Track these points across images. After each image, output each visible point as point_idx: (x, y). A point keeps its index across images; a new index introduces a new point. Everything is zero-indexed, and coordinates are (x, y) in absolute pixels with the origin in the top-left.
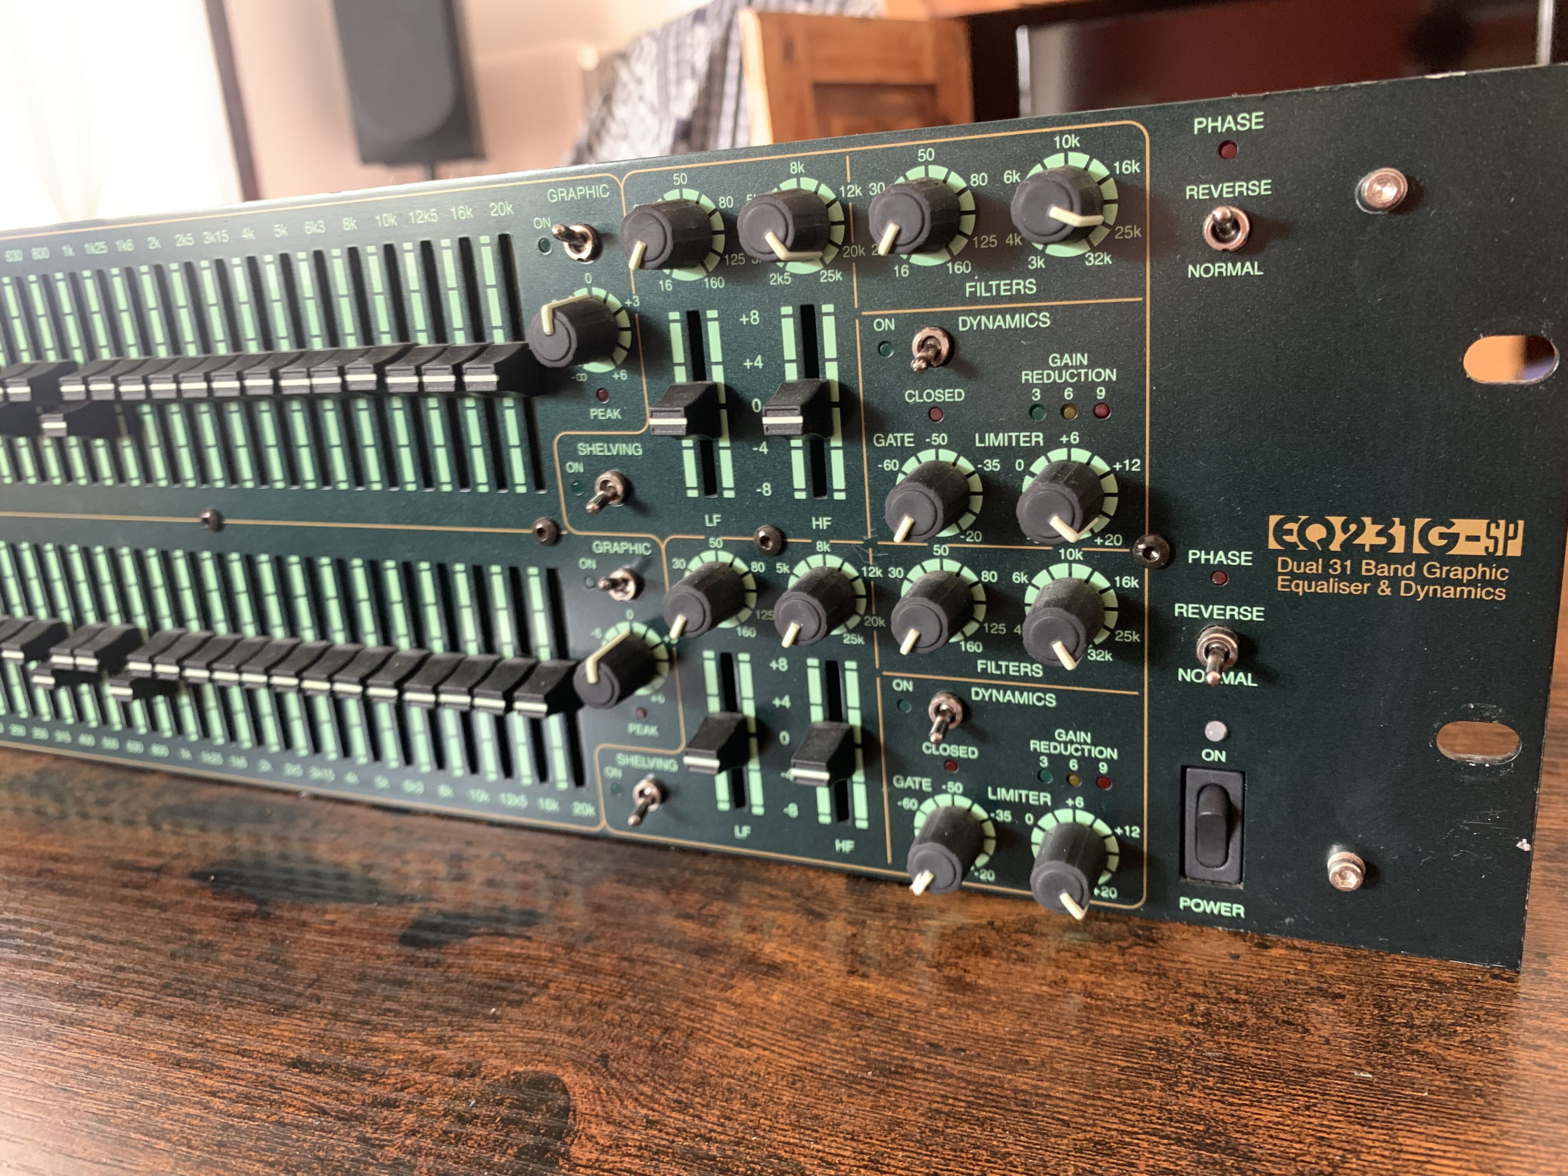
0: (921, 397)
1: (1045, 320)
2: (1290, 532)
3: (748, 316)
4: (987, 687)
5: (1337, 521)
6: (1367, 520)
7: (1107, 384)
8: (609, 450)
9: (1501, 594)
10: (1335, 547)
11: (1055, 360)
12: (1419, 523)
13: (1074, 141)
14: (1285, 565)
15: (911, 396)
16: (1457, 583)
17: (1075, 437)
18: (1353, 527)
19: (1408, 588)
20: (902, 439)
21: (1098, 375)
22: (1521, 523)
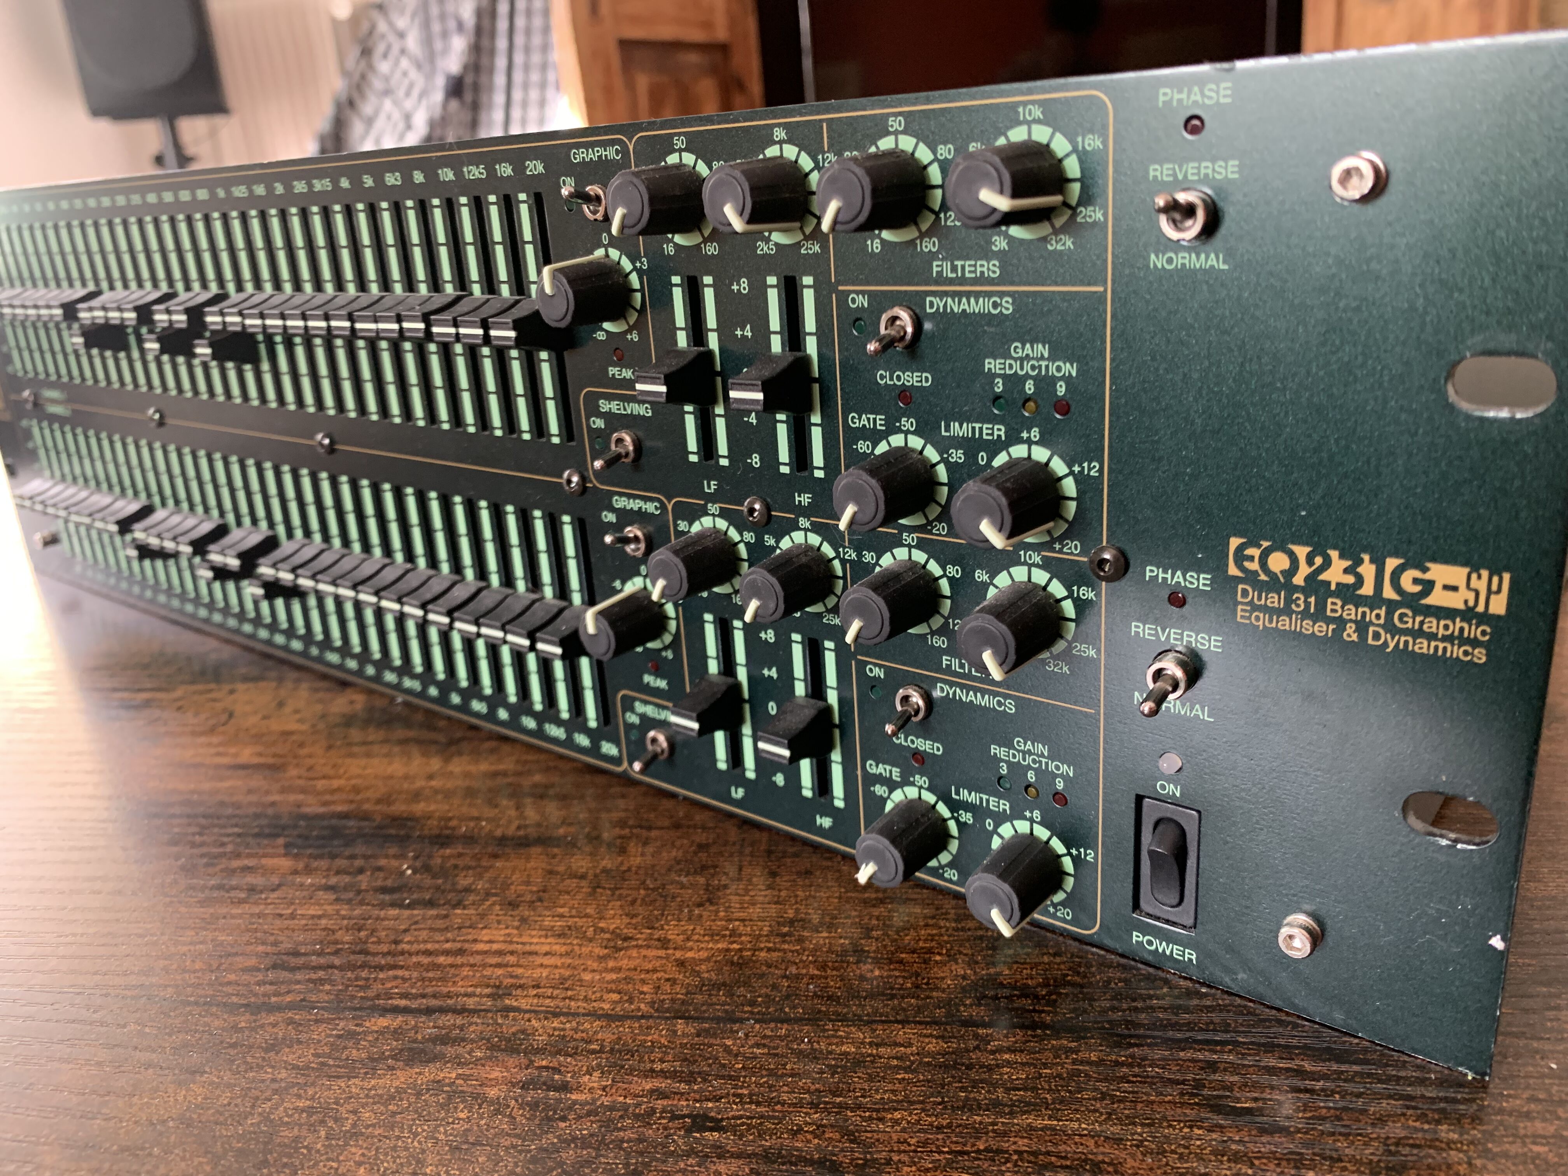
0: (891, 379)
1: (1007, 307)
2: (1251, 558)
3: (739, 284)
4: (951, 684)
5: (1301, 552)
6: (1334, 554)
7: (1068, 379)
8: (625, 409)
9: (1480, 656)
10: (1299, 580)
11: (1018, 349)
12: (1392, 563)
13: (1038, 113)
14: (1245, 593)
15: (882, 377)
16: (1432, 637)
17: (1035, 433)
18: (1318, 561)
19: (1377, 636)
20: (875, 421)
21: (1059, 369)
22: (1507, 577)
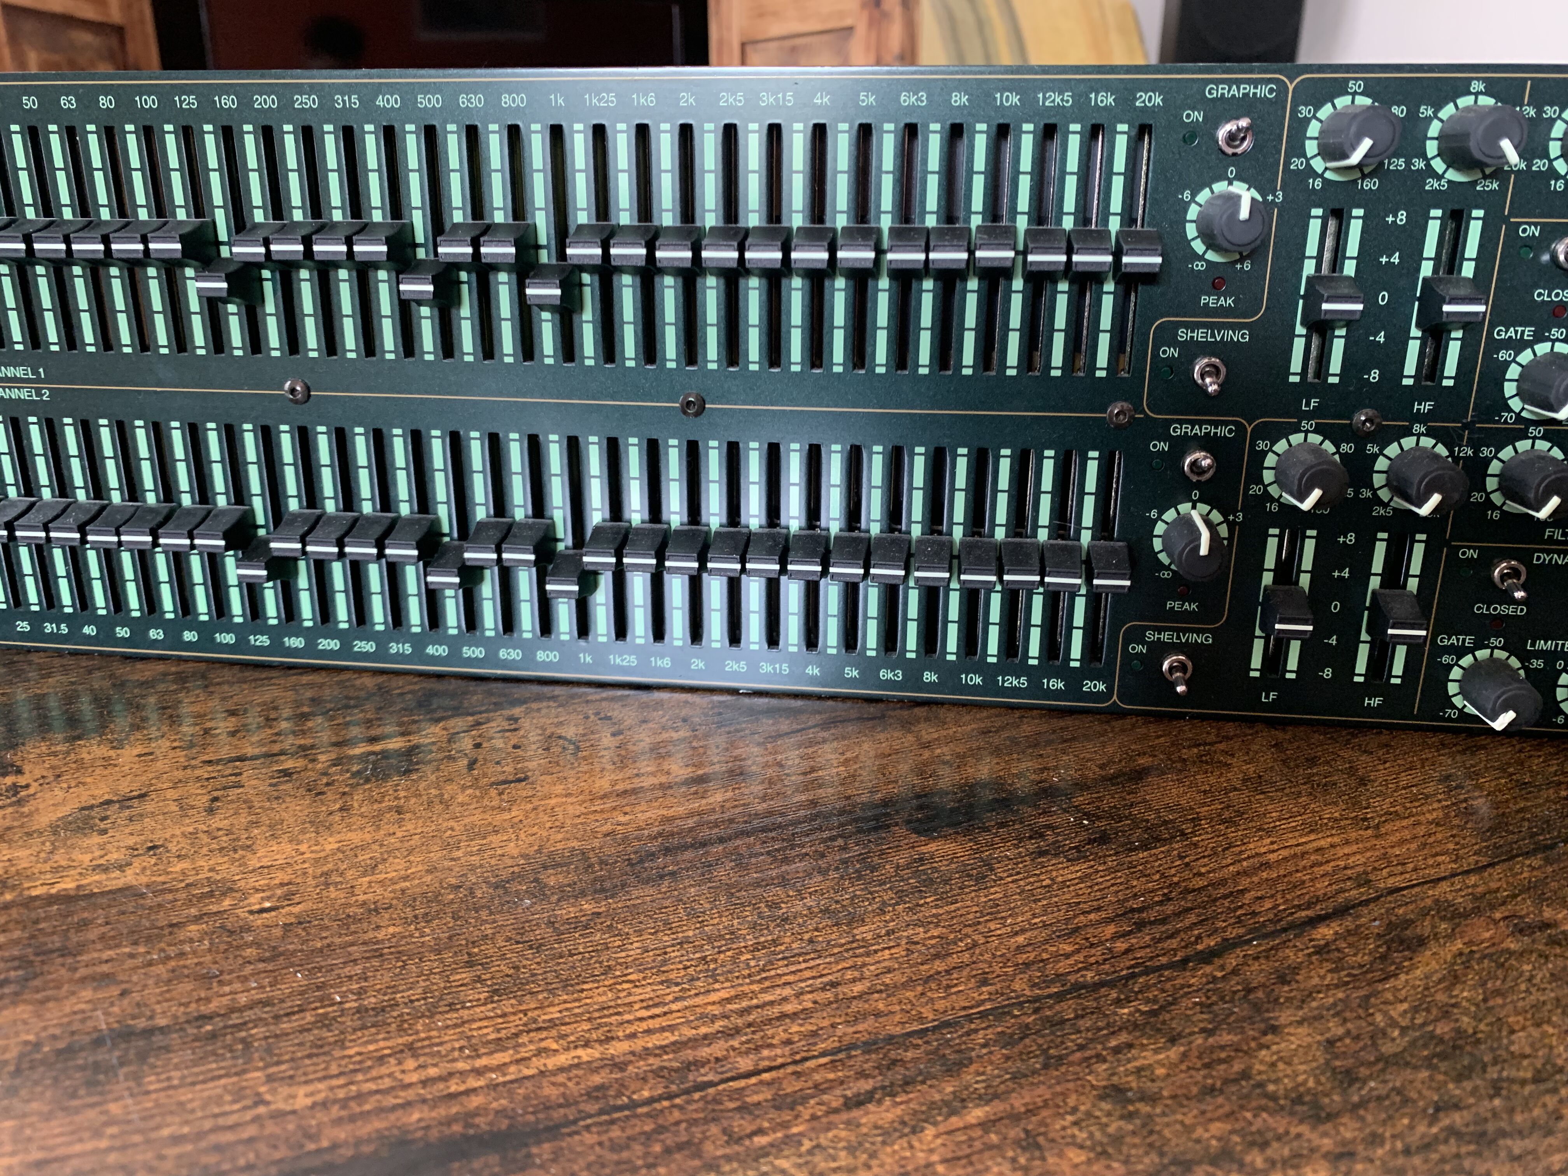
0: (1549, 296)
3: (1395, 216)
4: (1548, 552)
8: (1213, 336)
15: (1540, 295)
20: (1523, 332)
